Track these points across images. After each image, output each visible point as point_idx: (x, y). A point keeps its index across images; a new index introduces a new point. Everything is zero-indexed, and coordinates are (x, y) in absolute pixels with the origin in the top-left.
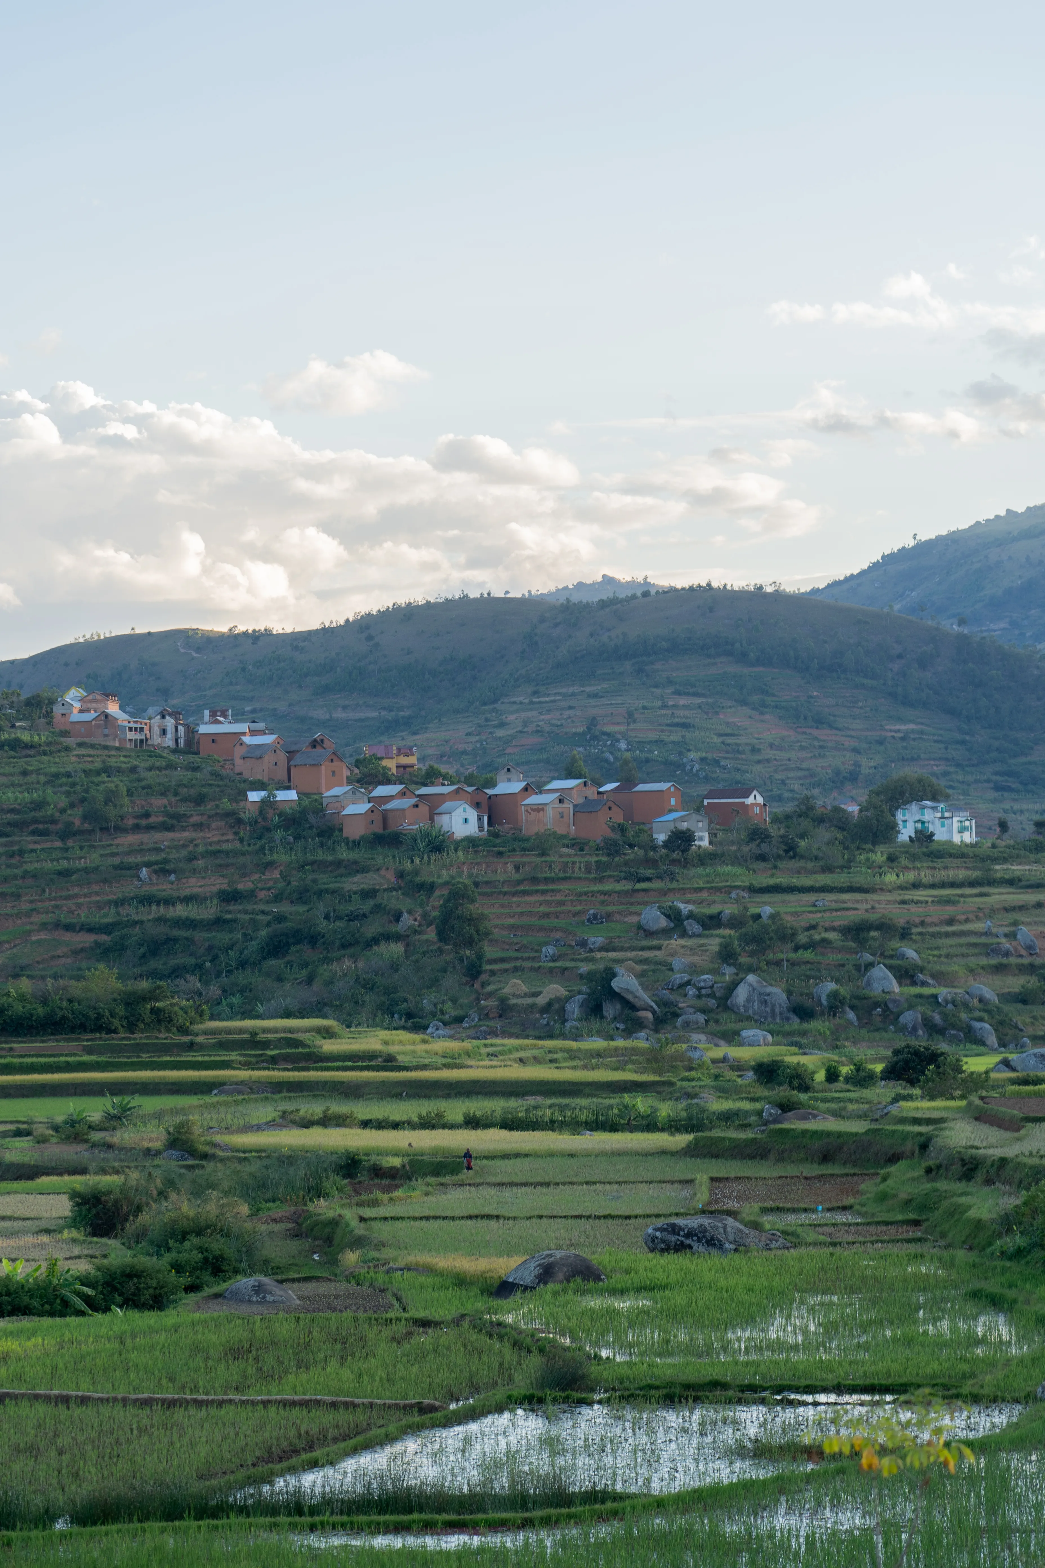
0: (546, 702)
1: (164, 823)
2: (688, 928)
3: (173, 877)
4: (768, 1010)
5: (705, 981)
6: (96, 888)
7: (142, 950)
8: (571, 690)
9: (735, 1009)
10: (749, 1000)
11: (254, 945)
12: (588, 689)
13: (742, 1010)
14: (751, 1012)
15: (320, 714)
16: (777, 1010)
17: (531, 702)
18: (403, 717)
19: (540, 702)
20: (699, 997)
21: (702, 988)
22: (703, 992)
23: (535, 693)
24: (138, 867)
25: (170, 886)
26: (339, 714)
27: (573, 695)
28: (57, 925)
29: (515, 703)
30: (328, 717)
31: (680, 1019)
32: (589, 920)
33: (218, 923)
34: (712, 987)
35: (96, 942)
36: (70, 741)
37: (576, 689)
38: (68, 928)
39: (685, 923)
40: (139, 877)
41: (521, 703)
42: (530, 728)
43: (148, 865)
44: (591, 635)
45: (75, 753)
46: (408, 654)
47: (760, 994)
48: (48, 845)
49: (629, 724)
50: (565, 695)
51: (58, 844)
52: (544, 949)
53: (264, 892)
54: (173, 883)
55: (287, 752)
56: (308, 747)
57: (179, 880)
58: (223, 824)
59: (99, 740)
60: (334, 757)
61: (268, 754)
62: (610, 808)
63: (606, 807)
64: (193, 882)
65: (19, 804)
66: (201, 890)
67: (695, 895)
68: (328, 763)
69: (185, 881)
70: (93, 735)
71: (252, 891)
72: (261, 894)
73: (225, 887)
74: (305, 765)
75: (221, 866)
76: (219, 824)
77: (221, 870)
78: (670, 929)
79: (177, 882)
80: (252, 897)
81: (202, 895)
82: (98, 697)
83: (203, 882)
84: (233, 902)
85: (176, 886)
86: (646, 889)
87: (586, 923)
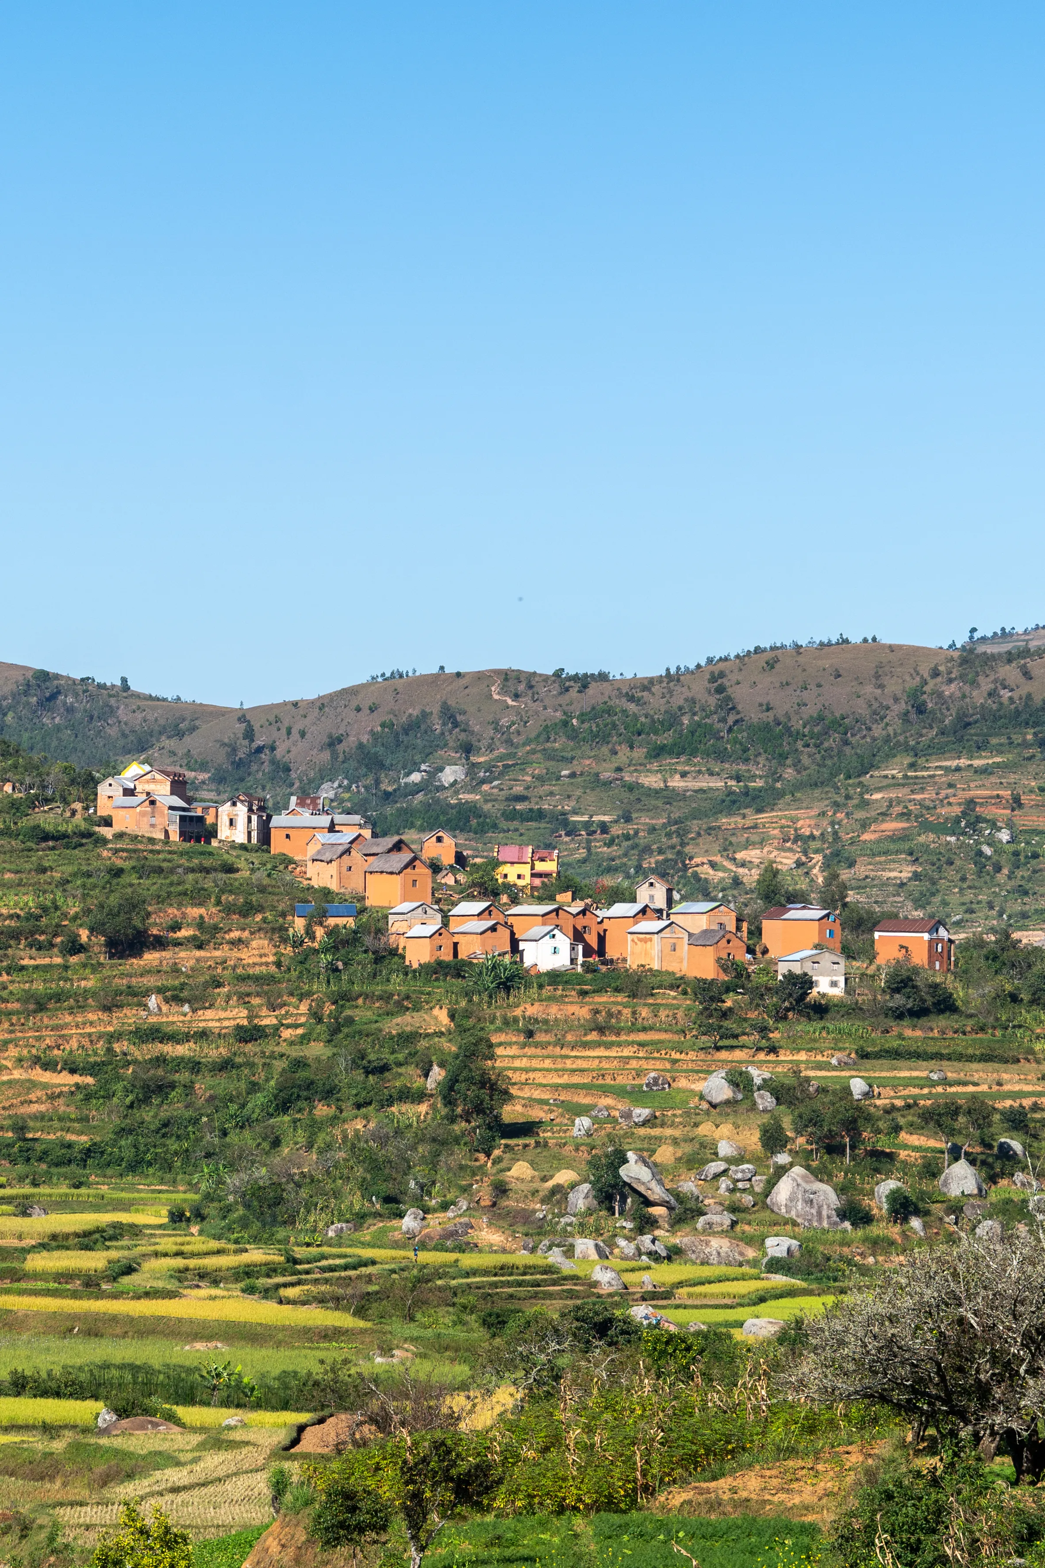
0: (923, 777)
1: (194, 938)
2: (759, 1101)
3: (186, 1008)
4: (814, 1211)
5: (743, 1171)
6: (92, 1017)
7: (131, 1098)
8: (954, 763)
9: (776, 1209)
10: (792, 1199)
11: (260, 1098)
12: (977, 763)
13: (783, 1210)
14: (793, 1214)
15: (652, 781)
16: (825, 1213)
17: (906, 777)
18: (754, 789)
19: (916, 777)
20: (732, 1191)
21: (738, 1181)
22: (740, 1185)
23: (912, 766)
24: (147, 993)
25: (182, 1018)
26: (676, 782)
27: (958, 769)
28: (36, 1061)
29: (886, 777)
30: (662, 785)
31: (702, 1219)
32: (648, 1085)
33: (225, 1065)
34: (750, 1180)
35: (77, 1086)
36: (107, 832)
37: (963, 762)
38: (48, 1065)
39: (755, 1094)
40: (146, 1005)
41: (893, 777)
42: (897, 810)
43: (160, 991)
44: (990, 695)
45: (110, 846)
46: (768, 710)
47: (805, 1191)
48: (47, 961)
49: (1013, 810)
50: (947, 769)
51: (58, 960)
52: (577, 1121)
53: (290, 1031)
54: (185, 1015)
55: (366, 855)
56: (390, 851)
57: (194, 1011)
58: (266, 942)
59: (144, 830)
60: (417, 863)
61: (340, 856)
62: (729, 942)
63: (724, 941)
64: (209, 1014)
65: (21, 909)
66: (218, 1024)
67: (790, 1058)
68: (409, 870)
69: (200, 1012)
70: (138, 824)
71: (276, 1028)
72: (287, 1034)
73: (245, 1022)
74: (382, 872)
75: (248, 995)
76: (261, 942)
77: (247, 999)
78: (737, 1102)
79: (190, 1014)
80: (274, 1035)
81: (217, 1031)
82: (158, 777)
83: (222, 1014)
84: (250, 1041)
85: (188, 1018)
86: (732, 1048)
87: (645, 1088)
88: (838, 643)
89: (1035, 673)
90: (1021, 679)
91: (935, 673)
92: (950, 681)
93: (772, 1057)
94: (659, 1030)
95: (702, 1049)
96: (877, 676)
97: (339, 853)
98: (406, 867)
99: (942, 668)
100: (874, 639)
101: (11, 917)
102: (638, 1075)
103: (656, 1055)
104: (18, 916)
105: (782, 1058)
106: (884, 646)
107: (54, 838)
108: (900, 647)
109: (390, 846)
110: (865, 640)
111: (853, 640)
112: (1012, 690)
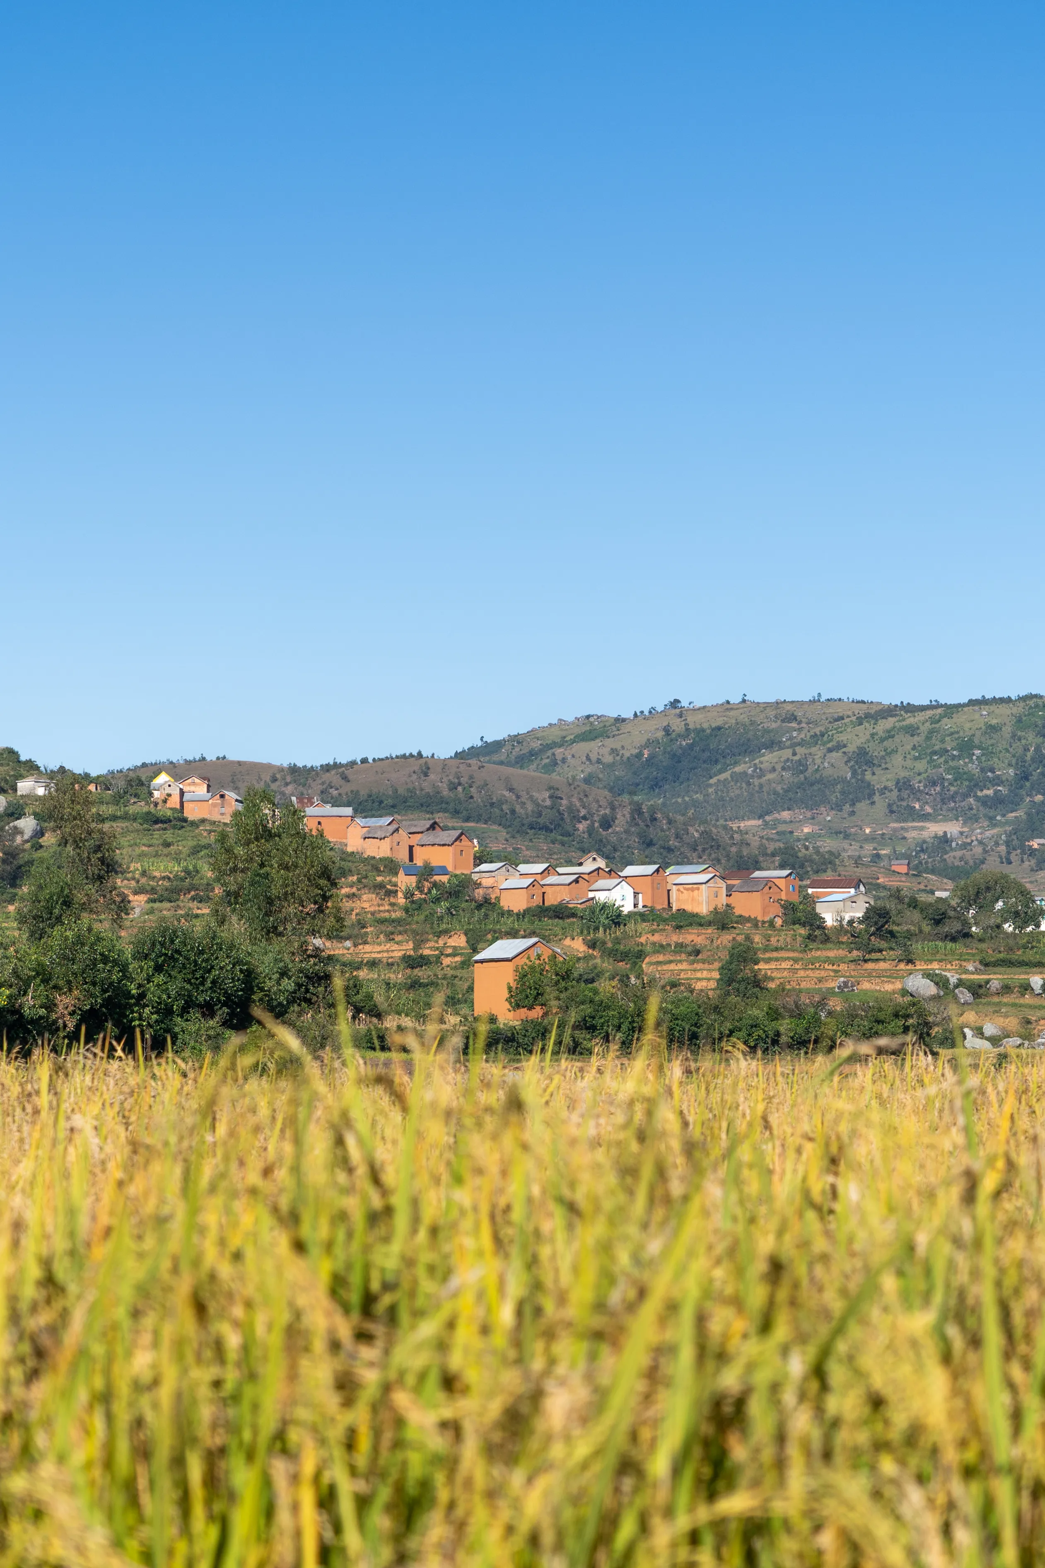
2: (961, 996)
3: (348, 944)
25: (346, 952)
32: (839, 988)
39: (956, 991)
45: (202, 827)
53: (449, 959)
54: (348, 949)
55: (410, 833)
56: (428, 830)
57: (355, 945)
58: (374, 896)
59: (216, 817)
60: (463, 837)
61: (392, 834)
62: (770, 888)
63: (767, 887)
64: (368, 948)
65: (170, 873)
66: (385, 955)
67: (925, 967)
68: (457, 843)
69: (361, 947)
70: (210, 813)
71: (438, 957)
72: (447, 961)
73: (412, 953)
74: (433, 845)
75: (392, 933)
76: (370, 896)
77: (391, 937)
78: (940, 997)
79: (352, 948)
80: (437, 963)
81: (385, 960)
82: (197, 780)
83: (378, 949)
84: (416, 968)
85: (351, 951)
86: (877, 960)
87: (837, 990)
88: (200, 760)
89: (350, 777)
90: (343, 782)
91: (274, 780)
92: (287, 784)
93: (910, 967)
94: (788, 950)
95: (852, 961)
96: (233, 782)
97: (391, 832)
98: (456, 840)
99: (278, 776)
100: (224, 758)
101: (163, 878)
102: (820, 981)
103: (810, 966)
104: (169, 878)
105: (918, 967)
106: (233, 762)
107: (163, 822)
108: (245, 763)
109: (428, 826)
110: (218, 758)
111: (208, 759)
112: (337, 789)
